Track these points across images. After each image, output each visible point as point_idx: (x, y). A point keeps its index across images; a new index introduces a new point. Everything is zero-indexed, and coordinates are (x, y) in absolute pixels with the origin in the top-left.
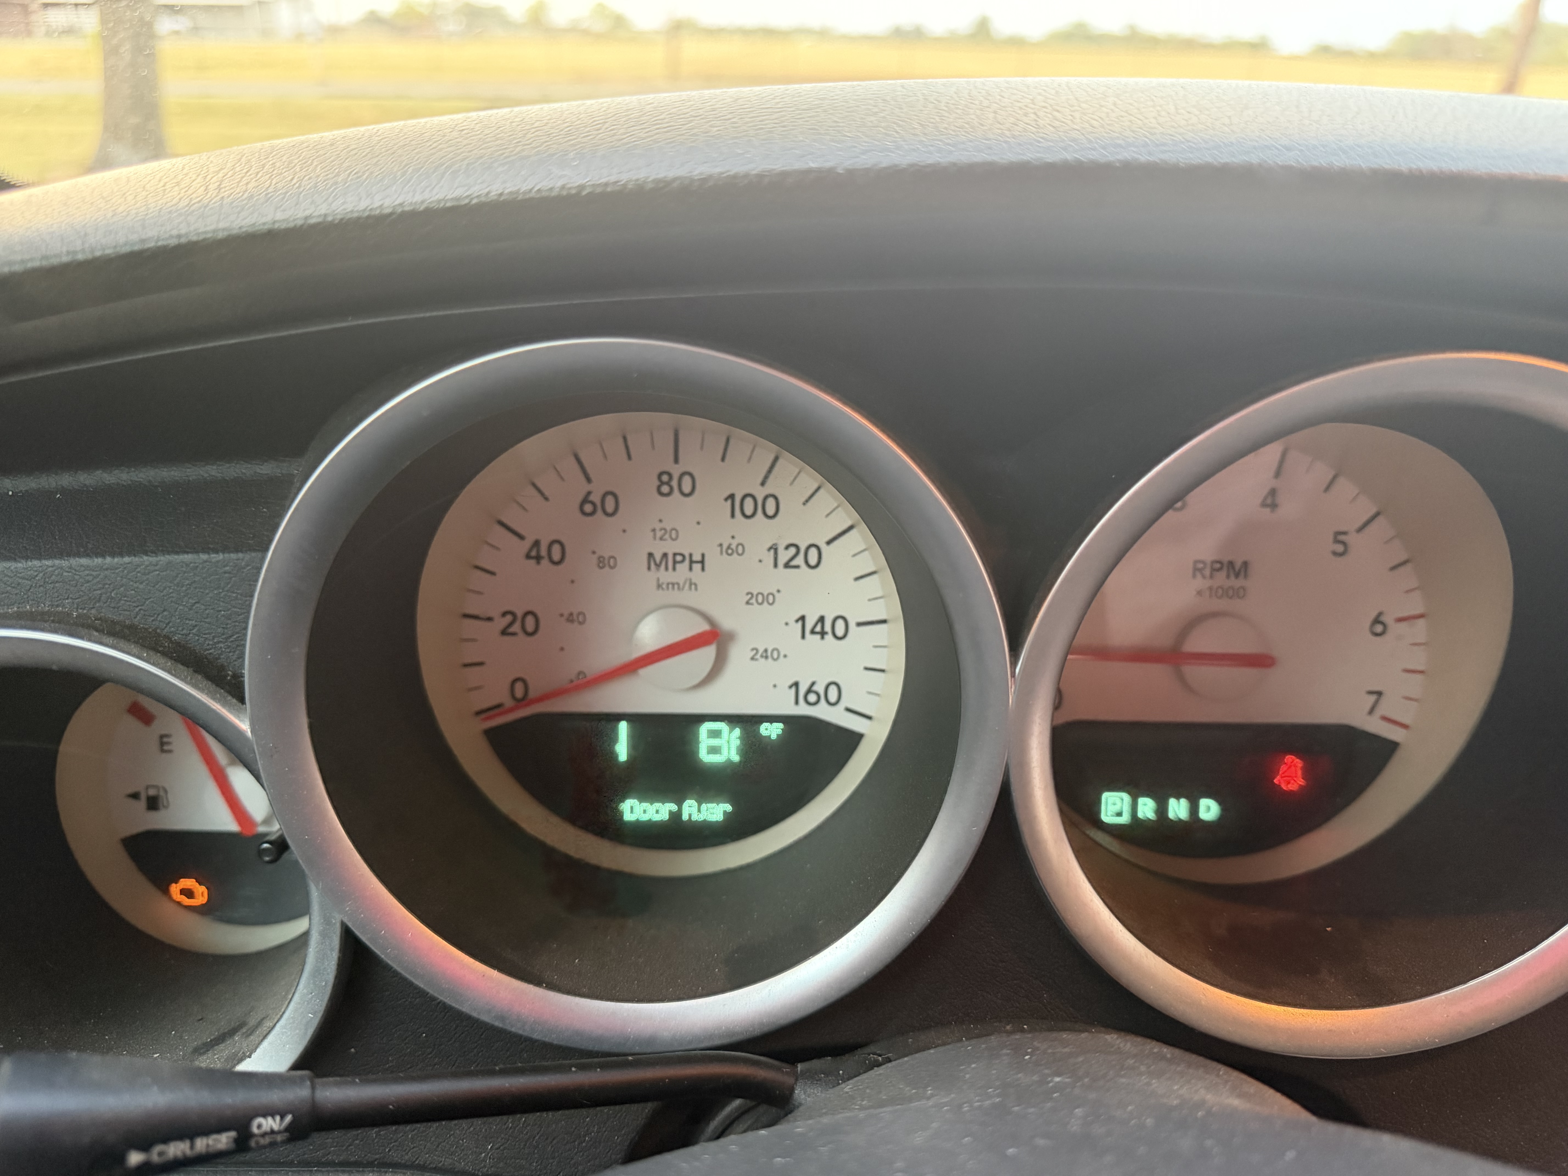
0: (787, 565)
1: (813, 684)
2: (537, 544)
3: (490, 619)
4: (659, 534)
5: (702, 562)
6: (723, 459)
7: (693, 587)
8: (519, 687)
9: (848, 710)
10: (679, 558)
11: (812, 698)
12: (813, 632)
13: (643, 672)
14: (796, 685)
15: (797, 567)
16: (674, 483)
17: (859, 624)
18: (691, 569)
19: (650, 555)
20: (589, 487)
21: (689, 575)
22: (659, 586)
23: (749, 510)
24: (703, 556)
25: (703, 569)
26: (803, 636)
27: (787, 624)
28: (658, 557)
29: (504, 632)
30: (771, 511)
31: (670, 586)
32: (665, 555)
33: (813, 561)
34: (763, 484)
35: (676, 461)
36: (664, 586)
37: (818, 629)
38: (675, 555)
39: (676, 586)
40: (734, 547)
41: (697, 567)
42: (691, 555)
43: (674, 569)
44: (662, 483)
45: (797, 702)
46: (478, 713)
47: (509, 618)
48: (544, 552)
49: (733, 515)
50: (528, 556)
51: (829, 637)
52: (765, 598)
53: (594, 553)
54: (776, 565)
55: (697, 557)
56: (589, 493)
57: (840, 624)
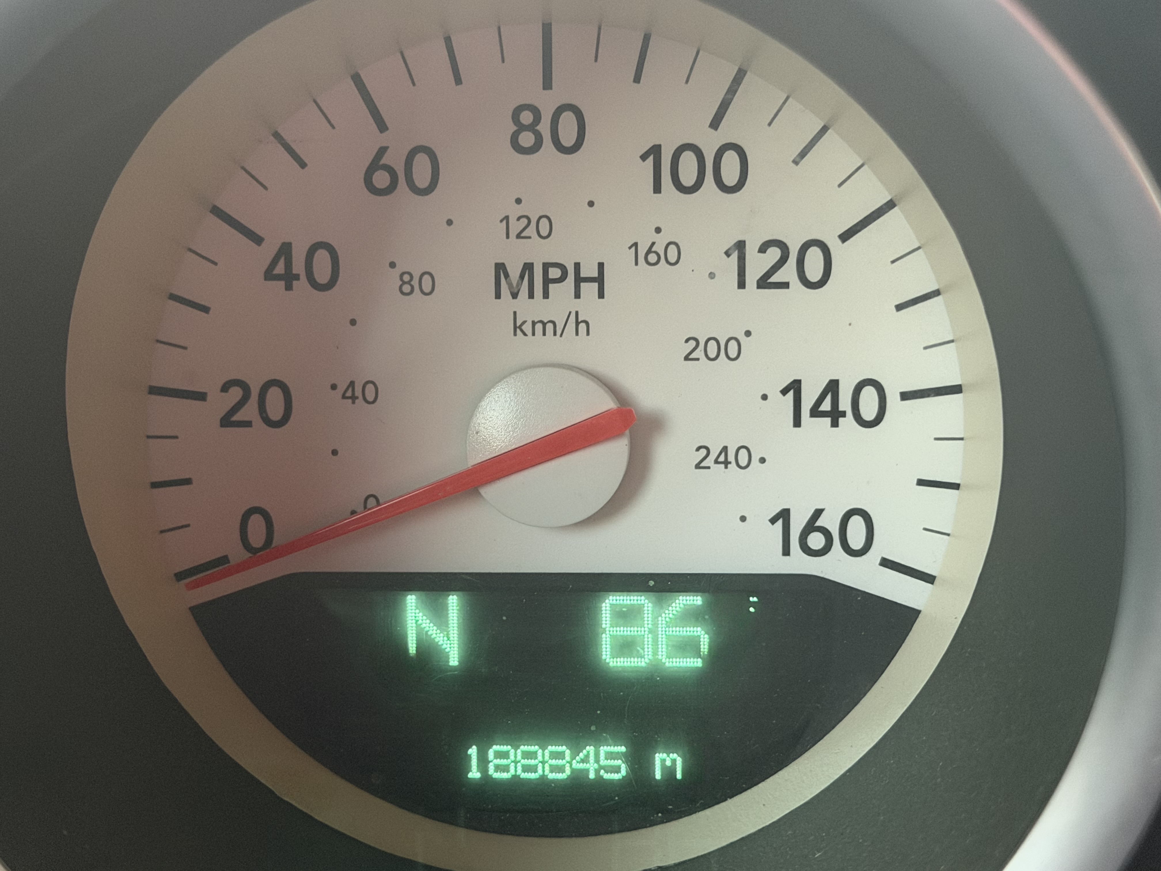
0: (764, 283)
1: (818, 513)
2: (285, 250)
3: (201, 396)
4: (516, 227)
5: (600, 280)
6: (637, 79)
7: (582, 327)
8: (256, 523)
9: (886, 563)
10: (554, 273)
11: (816, 541)
12: (815, 412)
13: (489, 492)
14: (784, 515)
15: (785, 285)
16: (544, 127)
17: (905, 396)
18: (577, 295)
19: (500, 269)
20: (383, 139)
21: (575, 305)
22: (517, 328)
23: (688, 178)
24: (601, 266)
25: (601, 295)
26: (797, 423)
27: (765, 397)
28: (515, 272)
29: (226, 421)
30: (730, 177)
31: (539, 327)
32: (528, 267)
33: (814, 273)
34: (715, 124)
35: (547, 84)
36: (528, 328)
37: (826, 406)
38: (546, 266)
39: (550, 327)
40: (659, 248)
41: (589, 289)
42: (577, 266)
43: (546, 295)
44: (521, 128)
45: (786, 551)
46: (180, 576)
47: (236, 393)
48: (299, 267)
49: (657, 189)
50: (269, 275)
51: (848, 422)
52: (722, 349)
53: (393, 265)
54: (742, 285)
55: (589, 270)
56: (382, 151)
57: (869, 395)
